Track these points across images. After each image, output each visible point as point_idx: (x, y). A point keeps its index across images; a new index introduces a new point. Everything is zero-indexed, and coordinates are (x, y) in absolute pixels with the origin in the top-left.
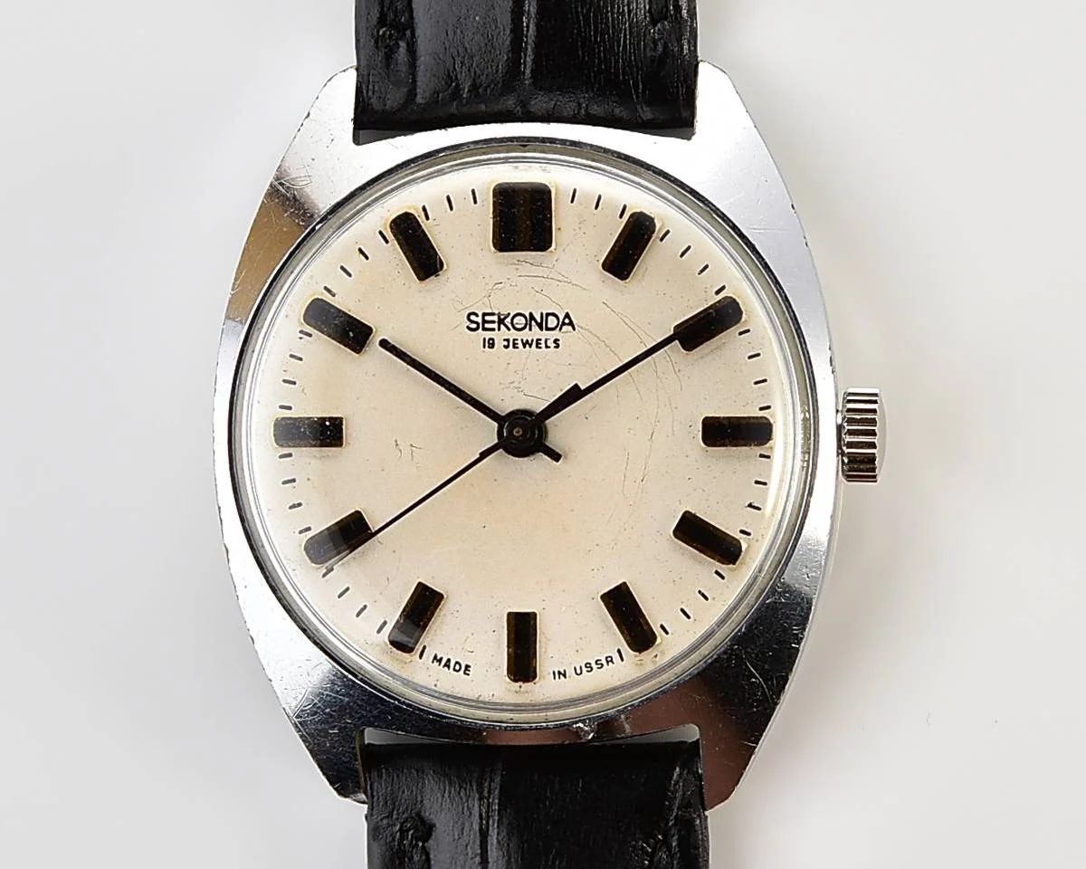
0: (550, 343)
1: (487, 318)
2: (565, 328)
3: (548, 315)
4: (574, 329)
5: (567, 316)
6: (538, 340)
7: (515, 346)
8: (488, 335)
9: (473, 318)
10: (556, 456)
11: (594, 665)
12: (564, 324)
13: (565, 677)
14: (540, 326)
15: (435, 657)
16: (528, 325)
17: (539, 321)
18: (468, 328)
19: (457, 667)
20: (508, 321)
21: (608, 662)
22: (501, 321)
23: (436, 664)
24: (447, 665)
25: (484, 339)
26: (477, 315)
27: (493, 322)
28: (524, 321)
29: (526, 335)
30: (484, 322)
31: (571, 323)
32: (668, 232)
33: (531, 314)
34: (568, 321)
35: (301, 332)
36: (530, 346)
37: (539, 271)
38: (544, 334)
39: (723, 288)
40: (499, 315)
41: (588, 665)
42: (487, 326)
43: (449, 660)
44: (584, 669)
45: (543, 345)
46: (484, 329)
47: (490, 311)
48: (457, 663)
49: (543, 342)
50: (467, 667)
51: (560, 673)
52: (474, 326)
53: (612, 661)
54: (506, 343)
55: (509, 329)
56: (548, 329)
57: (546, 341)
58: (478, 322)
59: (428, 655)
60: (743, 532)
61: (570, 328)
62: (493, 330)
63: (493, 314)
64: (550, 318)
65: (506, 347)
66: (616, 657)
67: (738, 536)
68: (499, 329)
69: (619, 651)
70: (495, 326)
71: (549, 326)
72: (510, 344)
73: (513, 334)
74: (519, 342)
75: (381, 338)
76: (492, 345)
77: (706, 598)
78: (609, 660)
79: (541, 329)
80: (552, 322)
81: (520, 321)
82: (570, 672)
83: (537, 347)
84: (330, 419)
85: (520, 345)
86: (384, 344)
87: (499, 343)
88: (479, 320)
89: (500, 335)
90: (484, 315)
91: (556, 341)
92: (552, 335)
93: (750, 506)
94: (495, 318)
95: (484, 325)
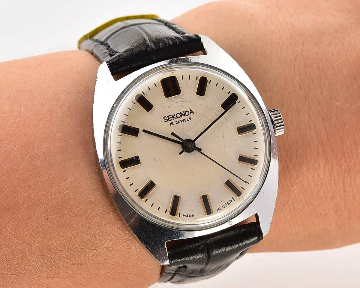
1: (169, 117)
3: (185, 112)
4: (194, 113)
5: (191, 110)
6: (185, 119)
8: (171, 122)
9: (165, 118)
10: (200, 150)
12: (190, 113)
14: (184, 115)
16: (181, 116)
17: (183, 114)
19: (190, 216)
20: (175, 116)
21: (231, 202)
23: (184, 217)
25: (170, 123)
26: (166, 117)
27: (171, 118)
28: (179, 115)
29: (181, 119)
30: (169, 118)
31: (192, 112)
32: (211, 81)
33: (181, 113)
35: (119, 135)
36: (183, 121)
37: (180, 100)
38: (186, 117)
39: (230, 92)
41: (225, 204)
42: (170, 119)
45: (187, 120)
46: (169, 120)
49: (186, 119)
51: (219, 209)
52: (166, 120)
54: (176, 123)
56: (187, 115)
57: (187, 119)
58: (167, 119)
59: (181, 215)
60: (255, 156)
61: (192, 113)
62: (172, 120)
63: (170, 116)
65: (177, 124)
66: (232, 200)
68: (173, 119)
69: (233, 198)
70: (172, 119)
72: (177, 122)
73: (178, 120)
74: (180, 121)
76: (173, 124)
77: (251, 177)
80: (187, 113)
82: (221, 208)
83: (185, 121)
84: (135, 157)
85: (180, 122)
86: (144, 131)
87: (175, 123)
89: (174, 121)
90: (168, 116)
91: (190, 118)
92: (188, 117)
93: (255, 148)
94: (171, 116)
95: (169, 119)
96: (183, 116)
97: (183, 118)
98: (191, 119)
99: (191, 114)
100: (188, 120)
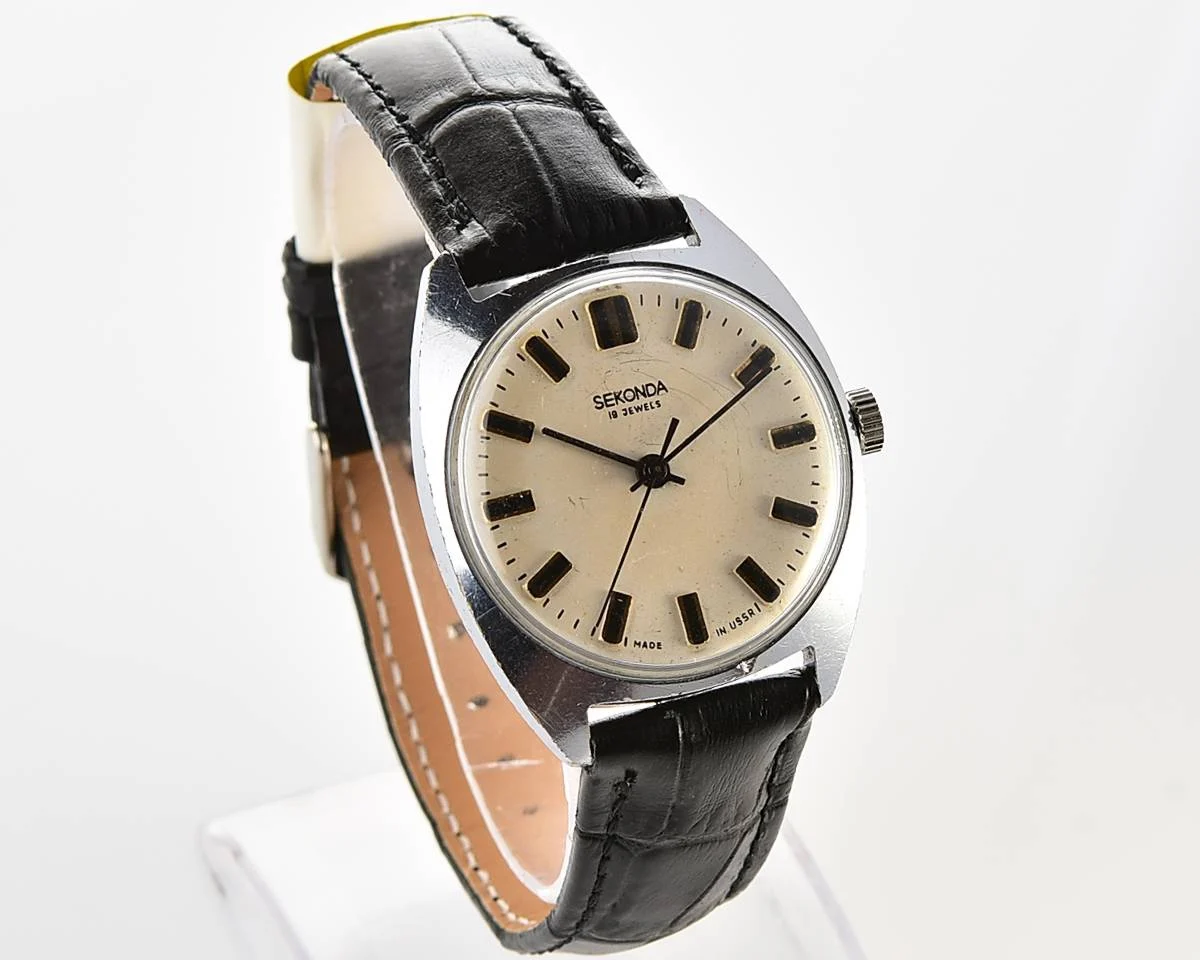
0: (654, 405)
1: (607, 398)
2: (661, 392)
3: (647, 385)
4: (667, 391)
5: (660, 383)
6: (645, 404)
7: (631, 413)
8: (611, 409)
9: (598, 400)
10: (681, 481)
11: (741, 619)
12: (660, 389)
13: (725, 632)
14: (643, 394)
15: (635, 643)
16: (636, 396)
17: (642, 391)
18: (597, 408)
19: (652, 645)
20: (621, 396)
21: (750, 614)
22: (617, 398)
23: (637, 646)
24: (645, 645)
25: (609, 413)
26: (600, 397)
27: (611, 400)
28: (632, 394)
29: (636, 403)
30: (606, 401)
31: (664, 388)
32: (710, 312)
33: (636, 388)
34: (661, 387)
35: (482, 438)
36: (641, 410)
37: (632, 357)
38: (648, 400)
39: (756, 339)
40: (615, 394)
41: (738, 620)
42: (609, 403)
43: (645, 643)
44: (738, 623)
45: (650, 407)
46: (608, 406)
47: (607, 392)
48: (651, 642)
49: (649, 405)
50: (659, 644)
51: (721, 630)
52: (600, 405)
54: (624, 412)
55: (624, 402)
56: (650, 396)
58: (602, 402)
59: (630, 643)
60: (813, 502)
61: (664, 391)
62: (613, 405)
63: (610, 394)
64: (649, 387)
65: (625, 414)
66: (756, 609)
67: (812, 505)
68: (617, 404)
69: (756, 605)
70: (614, 402)
71: (650, 393)
72: (628, 412)
73: (628, 405)
74: (633, 409)
75: (542, 428)
76: (615, 416)
77: (802, 553)
78: (752, 612)
79: (645, 397)
80: (651, 390)
81: (630, 395)
82: (728, 628)
83: (646, 410)
84: (522, 493)
85: (634, 411)
86: (546, 431)
87: (620, 413)
88: (602, 400)
90: (604, 396)
91: (657, 402)
92: (654, 399)
93: (813, 484)
94: (613, 396)
95: (606, 403)
96: (641, 397)
97: (642, 400)
98: (659, 406)
100: (653, 408)
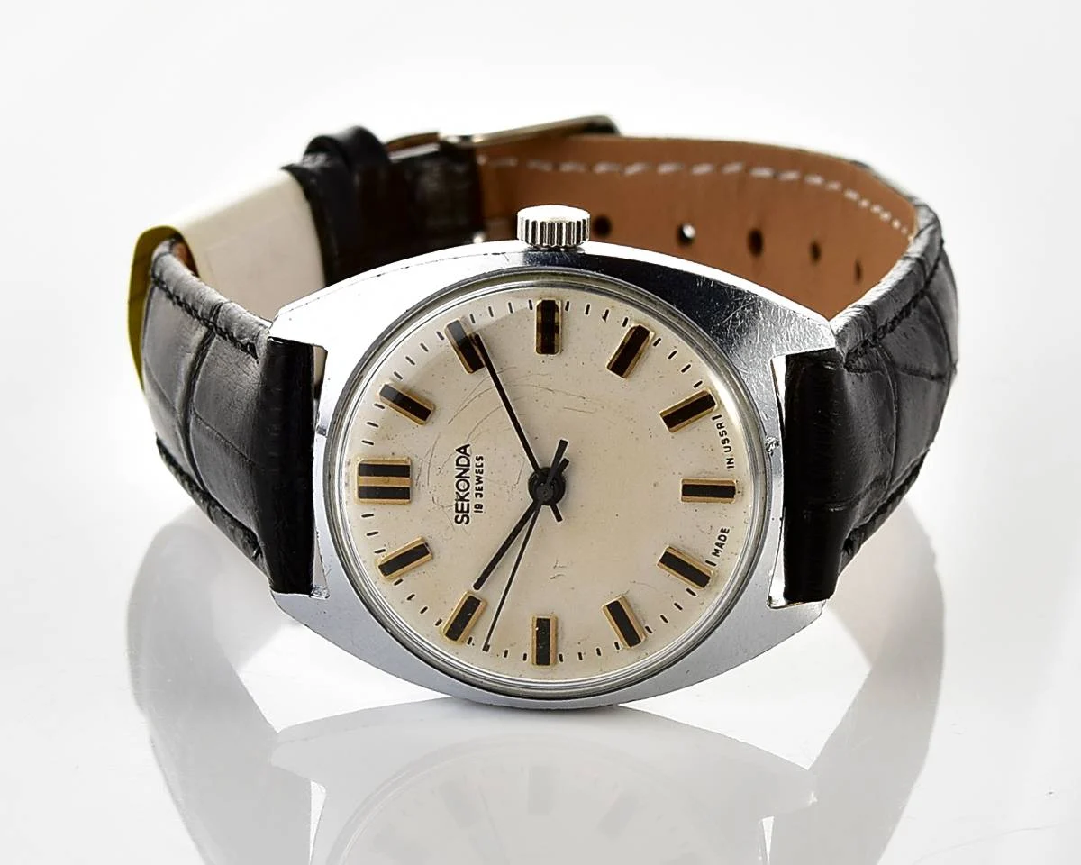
0: (479, 463)
1: (459, 509)
3: (457, 464)
4: (468, 445)
5: (458, 450)
6: (476, 472)
7: (481, 489)
8: (472, 508)
9: (459, 519)
11: (723, 438)
12: (465, 453)
13: (731, 459)
14: (465, 471)
15: (715, 554)
16: (465, 479)
17: (462, 471)
18: (467, 523)
19: (723, 538)
20: (462, 494)
21: (722, 427)
22: (462, 499)
23: (720, 554)
24: (721, 546)
25: (476, 512)
26: (457, 517)
27: (463, 505)
28: (462, 482)
29: (473, 481)
30: (462, 511)
31: (465, 447)
32: (395, 373)
33: (457, 477)
34: (463, 450)
35: (469, 643)
36: (481, 478)
37: (424, 471)
38: (472, 468)
39: (439, 333)
40: (457, 500)
41: (723, 442)
42: (465, 509)
43: (717, 544)
44: (727, 445)
45: (481, 468)
46: (468, 511)
47: (454, 507)
48: (719, 538)
49: (478, 469)
50: (722, 531)
51: (729, 463)
52: (465, 519)
53: (721, 424)
54: (479, 496)
55: (468, 493)
56: (468, 465)
57: (477, 466)
58: (463, 515)
59: (713, 559)
60: (625, 324)
61: (468, 449)
62: (468, 505)
63: (457, 505)
64: (460, 463)
65: (481, 496)
66: (718, 420)
67: (627, 329)
68: (468, 501)
69: (714, 419)
70: (465, 503)
71: (466, 463)
72: (479, 492)
73: (472, 491)
74: (478, 486)
75: (473, 588)
76: (481, 506)
77: (675, 352)
78: (720, 426)
79: (469, 469)
80: (463, 461)
81: (462, 485)
82: (728, 455)
83: (482, 473)
84: (534, 627)
85: (480, 485)
86: (478, 586)
87: (479, 501)
88: (461, 515)
89: (473, 500)
90: (457, 511)
91: (478, 459)
92: (473, 461)
93: (605, 318)
94: (460, 503)
95: (465, 512)
96: (467, 474)
97: (471, 473)
98: (481, 458)
99: (467, 452)
100: (482, 465)
